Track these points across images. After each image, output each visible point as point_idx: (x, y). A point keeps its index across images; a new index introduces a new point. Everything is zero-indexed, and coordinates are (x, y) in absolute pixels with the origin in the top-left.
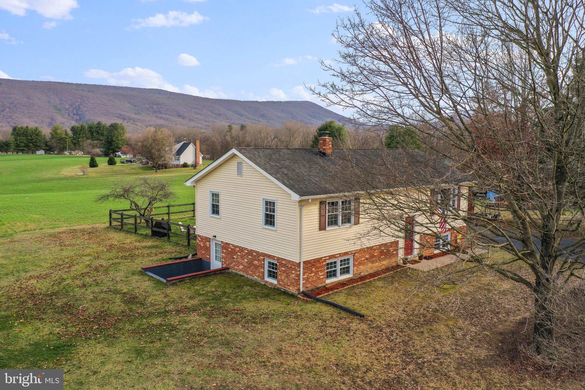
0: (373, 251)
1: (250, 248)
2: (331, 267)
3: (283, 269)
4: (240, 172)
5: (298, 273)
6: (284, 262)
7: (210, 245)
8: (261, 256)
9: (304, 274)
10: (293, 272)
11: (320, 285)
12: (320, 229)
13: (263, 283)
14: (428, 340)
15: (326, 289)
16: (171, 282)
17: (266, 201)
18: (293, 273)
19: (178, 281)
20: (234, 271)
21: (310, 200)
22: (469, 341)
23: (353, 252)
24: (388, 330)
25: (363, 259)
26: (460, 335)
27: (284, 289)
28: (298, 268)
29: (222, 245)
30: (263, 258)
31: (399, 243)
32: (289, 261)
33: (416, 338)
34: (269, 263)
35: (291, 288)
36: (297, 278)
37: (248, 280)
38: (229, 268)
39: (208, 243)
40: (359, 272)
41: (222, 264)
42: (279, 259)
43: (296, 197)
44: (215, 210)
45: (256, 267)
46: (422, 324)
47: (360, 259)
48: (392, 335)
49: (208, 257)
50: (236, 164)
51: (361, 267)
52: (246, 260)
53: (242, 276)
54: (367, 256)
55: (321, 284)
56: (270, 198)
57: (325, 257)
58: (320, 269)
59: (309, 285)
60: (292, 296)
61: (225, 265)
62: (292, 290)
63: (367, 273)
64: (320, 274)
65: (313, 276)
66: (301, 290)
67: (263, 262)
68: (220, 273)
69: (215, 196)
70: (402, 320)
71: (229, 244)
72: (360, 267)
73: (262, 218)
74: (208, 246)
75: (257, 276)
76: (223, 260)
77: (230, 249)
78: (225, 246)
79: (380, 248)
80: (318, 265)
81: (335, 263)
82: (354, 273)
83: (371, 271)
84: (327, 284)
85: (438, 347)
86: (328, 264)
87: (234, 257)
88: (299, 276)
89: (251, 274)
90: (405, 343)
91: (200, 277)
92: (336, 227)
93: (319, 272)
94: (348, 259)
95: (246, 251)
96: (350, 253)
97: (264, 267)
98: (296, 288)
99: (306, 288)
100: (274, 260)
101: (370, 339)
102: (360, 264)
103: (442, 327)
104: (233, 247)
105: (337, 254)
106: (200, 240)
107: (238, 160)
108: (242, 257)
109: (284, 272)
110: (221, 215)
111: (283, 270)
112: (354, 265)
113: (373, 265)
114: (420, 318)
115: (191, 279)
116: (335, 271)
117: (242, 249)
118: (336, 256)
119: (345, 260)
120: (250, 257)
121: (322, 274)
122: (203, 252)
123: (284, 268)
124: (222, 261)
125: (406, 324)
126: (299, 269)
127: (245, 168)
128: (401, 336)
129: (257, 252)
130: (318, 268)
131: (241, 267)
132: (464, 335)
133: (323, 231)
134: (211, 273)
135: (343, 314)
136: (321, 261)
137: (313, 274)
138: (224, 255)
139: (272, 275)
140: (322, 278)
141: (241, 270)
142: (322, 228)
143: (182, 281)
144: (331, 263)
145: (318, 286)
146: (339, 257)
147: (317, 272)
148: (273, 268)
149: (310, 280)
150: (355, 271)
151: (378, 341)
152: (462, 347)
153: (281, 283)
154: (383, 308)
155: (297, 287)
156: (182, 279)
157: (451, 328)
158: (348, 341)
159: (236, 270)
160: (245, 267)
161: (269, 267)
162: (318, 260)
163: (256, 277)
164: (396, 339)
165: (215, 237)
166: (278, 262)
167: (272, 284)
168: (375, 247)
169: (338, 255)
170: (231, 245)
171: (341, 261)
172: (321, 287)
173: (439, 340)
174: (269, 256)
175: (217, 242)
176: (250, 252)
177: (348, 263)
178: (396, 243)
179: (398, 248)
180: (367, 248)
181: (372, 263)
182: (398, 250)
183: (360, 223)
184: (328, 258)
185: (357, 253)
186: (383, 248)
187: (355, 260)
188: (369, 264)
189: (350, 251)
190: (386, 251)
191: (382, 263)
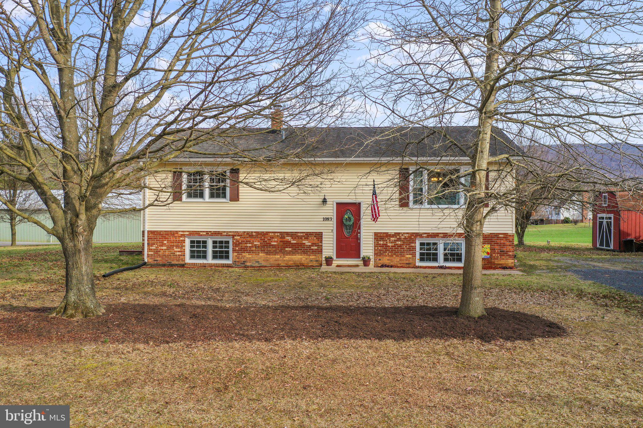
5: (144, 242)
9: (151, 245)
11: (176, 262)
12: (174, 199)
15: (181, 267)
25: (249, 245)
31: (325, 237)
40: (243, 260)
47: (243, 245)
51: (247, 255)
54: (255, 243)
55: (179, 261)
57: (183, 231)
58: (175, 244)
59: (159, 259)
63: (256, 265)
64: (176, 250)
66: (146, 261)
72: (244, 254)
79: (283, 237)
80: (172, 238)
81: (205, 242)
82: (234, 260)
83: (264, 264)
84: (186, 263)
86: (192, 242)
88: (144, 245)
92: (201, 200)
93: (175, 248)
94: (226, 242)
96: (225, 234)
99: (155, 261)
102: (244, 250)
112: (234, 250)
113: (268, 256)
116: (205, 252)
118: (202, 233)
119: (221, 242)
121: (179, 250)
126: (143, 238)
130: (172, 242)
133: (179, 202)
136: (176, 235)
137: (164, 248)
140: (179, 255)
142: (177, 198)
144: (198, 242)
145: (173, 263)
147: (171, 246)
149: (161, 253)
150: (234, 257)
162: (172, 233)
168: (271, 234)
169: (205, 233)
171: (215, 242)
172: (177, 265)
177: (226, 247)
178: (319, 236)
179: (321, 242)
180: (255, 232)
181: (267, 254)
182: (322, 246)
183: (240, 200)
184: (187, 233)
185: (238, 236)
186: (289, 238)
187: (235, 245)
188: (261, 254)
189: (224, 232)
190: (295, 243)
191: (287, 257)
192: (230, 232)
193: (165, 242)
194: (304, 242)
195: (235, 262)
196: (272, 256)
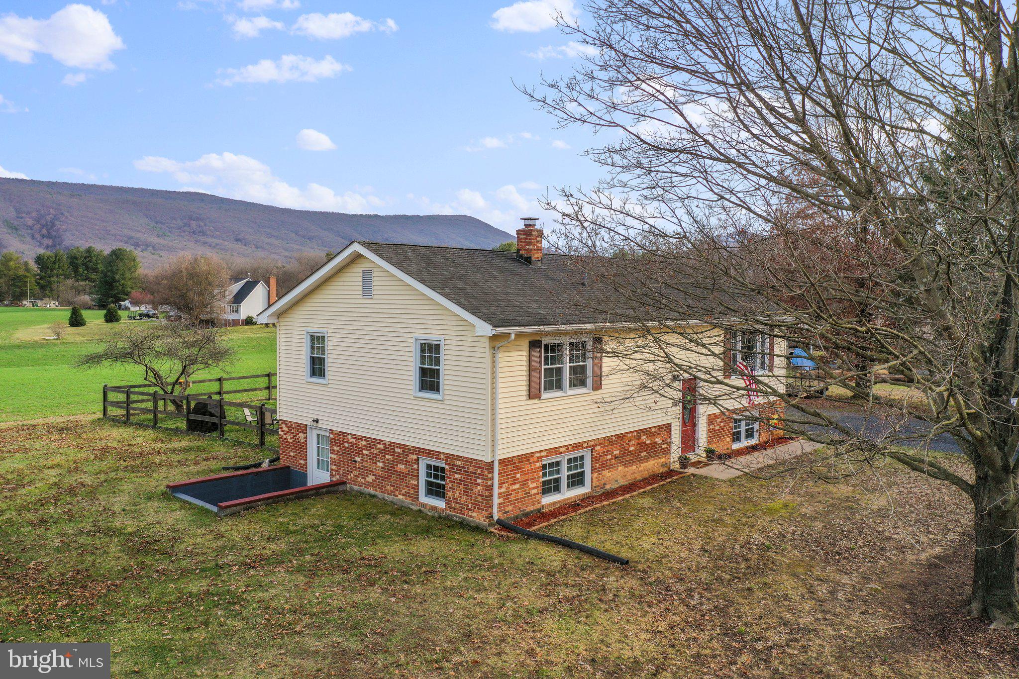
0: (627, 442)
1: (388, 439)
2: (551, 474)
3: (458, 476)
4: (367, 290)
5: (490, 483)
6: (459, 463)
7: (306, 438)
8: (412, 454)
9: (501, 485)
10: (479, 481)
11: (530, 508)
12: (530, 397)
13: (415, 508)
14: (765, 605)
15: (542, 515)
16: (228, 511)
17: (421, 344)
18: (479, 485)
19: (242, 507)
20: (355, 488)
21: (513, 336)
22: (845, 603)
23: (591, 443)
24: (680, 587)
25: (609, 457)
26: (824, 591)
27: (459, 518)
28: (489, 473)
29: (332, 436)
30: (415, 457)
31: (673, 428)
32: (471, 461)
33: (741, 600)
34: (429, 467)
35: (475, 514)
36: (487, 493)
37: (385, 502)
38: (344, 483)
39: (302, 435)
40: (603, 482)
41: (331, 475)
42: (448, 457)
43: (485, 329)
44: (317, 367)
45: (402, 476)
46: (745, 574)
47: (604, 458)
48: (692, 597)
49: (302, 462)
50: (361, 275)
51: (606, 473)
52: (380, 464)
53: (374, 496)
54: (615, 452)
55: (534, 505)
56: (430, 336)
57: (540, 452)
58: (530, 476)
59: (509, 508)
60: (477, 529)
61: (338, 477)
62: (477, 517)
63: (616, 486)
64: (531, 486)
65: (518, 489)
66: (496, 518)
67: (415, 466)
68: (328, 493)
69: (317, 341)
70: (703, 567)
71: (345, 434)
72: (604, 473)
73: (412, 377)
74: (303, 441)
75: (403, 495)
76: (334, 467)
77: (347, 445)
78: (338, 439)
79: (640, 437)
80: (527, 467)
81: (558, 464)
82: (594, 485)
83: (623, 482)
84: (543, 506)
85: (788, 616)
86: (544, 467)
87: (357, 459)
88: (490, 488)
89: (391, 491)
90: (722, 612)
91: (288, 499)
92: (559, 394)
93: (530, 482)
94: (582, 458)
95: (381, 446)
96: (585, 445)
97: (418, 476)
98: (485, 513)
99: (504, 513)
100: (440, 459)
101: (649, 606)
102: (605, 466)
103: (785, 577)
104: (353, 441)
105: (561, 447)
106: (286, 429)
107: (365, 266)
108: (373, 459)
109: (460, 482)
110: (330, 377)
111: (457, 479)
112: (593, 469)
113: (626, 469)
114: (738, 563)
115: (269, 504)
116: (557, 480)
117: (372, 443)
118: (561, 450)
119: (575, 459)
120: (388, 457)
121: (534, 485)
122: (292, 454)
123: (460, 474)
124: (332, 470)
125: (714, 575)
126: (490, 475)
127: (378, 281)
128: (709, 599)
129: (403, 447)
130: (526, 474)
131: (370, 478)
132: (833, 592)
133: (536, 401)
134: (311, 492)
135: (587, 560)
136: (532, 460)
137: (517, 486)
138: (335, 456)
139: (435, 490)
140: (535, 494)
141: (369, 485)
142: (533, 394)
143: (251, 508)
144: (551, 465)
145: (528, 510)
146: (565, 452)
147: (525, 481)
148: (436, 477)
149: (512, 498)
150: (594, 480)
151: (667, 609)
152: (835, 615)
153: (453, 505)
154: (662, 547)
155: (486, 511)
156: (251, 505)
157: (803, 580)
158: (606, 611)
159: (361, 486)
160: (378, 477)
161: (429, 475)
162: (526, 458)
163: (400, 497)
164: (701, 604)
165: (317, 421)
166: (446, 464)
167: (433, 508)
168: (629, 435)
169: (564, 449)
170: (349, 437)
171: (569, 461)
172: (532, 512)
173: (786, 603)
174: (429, 453)
175: (321, 433)
176: (390, 448)
177: (582, 466)
178: (668, 427)
179: (670, 437)
180: (615, 435)
181: (625, 466)
182: (670, 442)
183: (603, 387)
184: (544, 454)
185: (599, 445)
186: (644, 437)
187: (594, 460)
188: (620, 468)
189: (585, 442)
190: (650, 444)
191: (643, 466)
192: (591, 441)
193: (518, 476)
194: (657, 440)
195: (595, 487)
196: (629, 468)
